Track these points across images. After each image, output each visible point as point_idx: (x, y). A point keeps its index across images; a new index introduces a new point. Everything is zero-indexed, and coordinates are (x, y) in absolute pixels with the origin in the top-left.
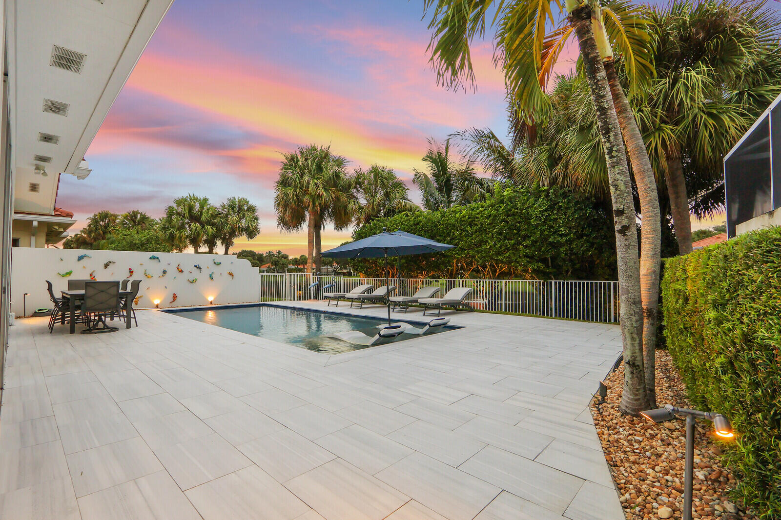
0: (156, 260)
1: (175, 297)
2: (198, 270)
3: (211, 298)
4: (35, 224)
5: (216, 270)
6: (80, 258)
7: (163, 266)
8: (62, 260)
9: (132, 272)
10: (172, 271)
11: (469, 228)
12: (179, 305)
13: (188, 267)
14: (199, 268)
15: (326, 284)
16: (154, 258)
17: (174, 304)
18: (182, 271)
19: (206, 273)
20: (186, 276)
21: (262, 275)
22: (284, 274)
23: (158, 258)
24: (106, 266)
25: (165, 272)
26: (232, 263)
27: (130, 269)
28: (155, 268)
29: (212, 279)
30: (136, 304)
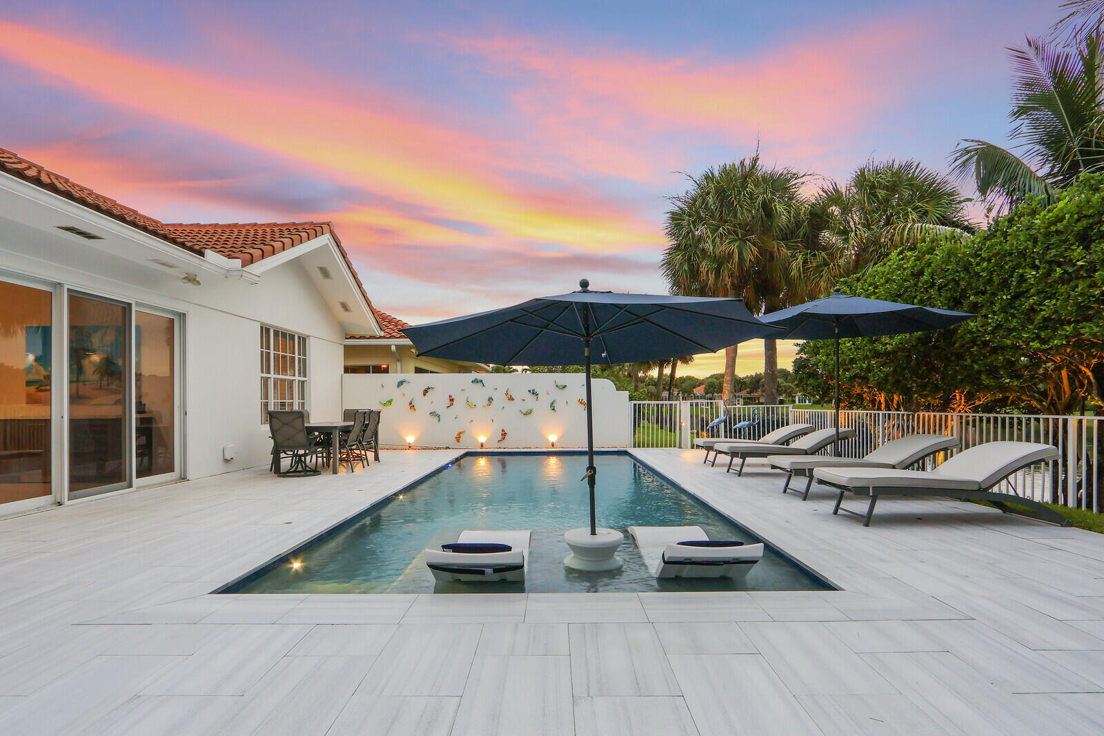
1: (504, 434)
3: (553, 438)
4: (393, 348)
5: (560, 397)
6: (400, 383)
7: (487, 391)
8: (383, 386)
9: (452, 400)
10: (499, 397)
11: (1078, 251)
12: (509, 446)
13: (520, 392)
14: (534, 393)
15: (740, 422)
16: (475, 381)
18: (511, 399)
19: (545, 401)
20: (517, 405)
21: (635, 405)
22: (678, 402)
23: (481, 381)
24: (425, 392)
25: (490, 399)
27: (450, 396)
28: (479, 395)
29: (554, 409)
30: (458, 441)
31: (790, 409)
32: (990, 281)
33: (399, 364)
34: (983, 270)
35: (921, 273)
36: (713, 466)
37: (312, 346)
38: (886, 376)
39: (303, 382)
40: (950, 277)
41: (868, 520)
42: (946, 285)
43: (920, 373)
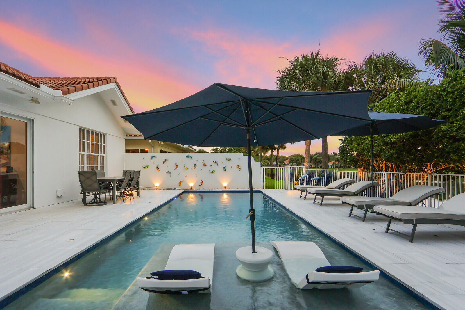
0: (190, 158)
1: (202, 182)
2: (216, 164)
3: (225, 184)
4: (150, 141)
5: (228, 164)
6: (152, 158)
7: (194, 162)
8: (144, 159)
9: (177, 166)
10: (200, 165)
12: (204, 188)
13: (209, 162)
14: (216, 162)
15: (313, 177)
16: (188, 157)
17: (201, 187)
18: (205, 165)
19: (221, 166)
20: (208, 168)
21: (263, 168)
22: (283, 167)
23: (191, 157)
24: (164, 162)
25: (195, 165)
26: (239, 159)
27: (176, 164)
28: (190, 163)
29: (225, 170)
30: (180, 185)
31: (337, 171)
32: (454, 104)
33: (153, 149)
34: (450, 98)
35: (411, 101)
36: (305, 199)
37: (108, 139)
38: (392, 154)
39: (103, 157)
40: (429, 103)
41: (412, 237)
42: (426, 107)
43: (412, 153)
